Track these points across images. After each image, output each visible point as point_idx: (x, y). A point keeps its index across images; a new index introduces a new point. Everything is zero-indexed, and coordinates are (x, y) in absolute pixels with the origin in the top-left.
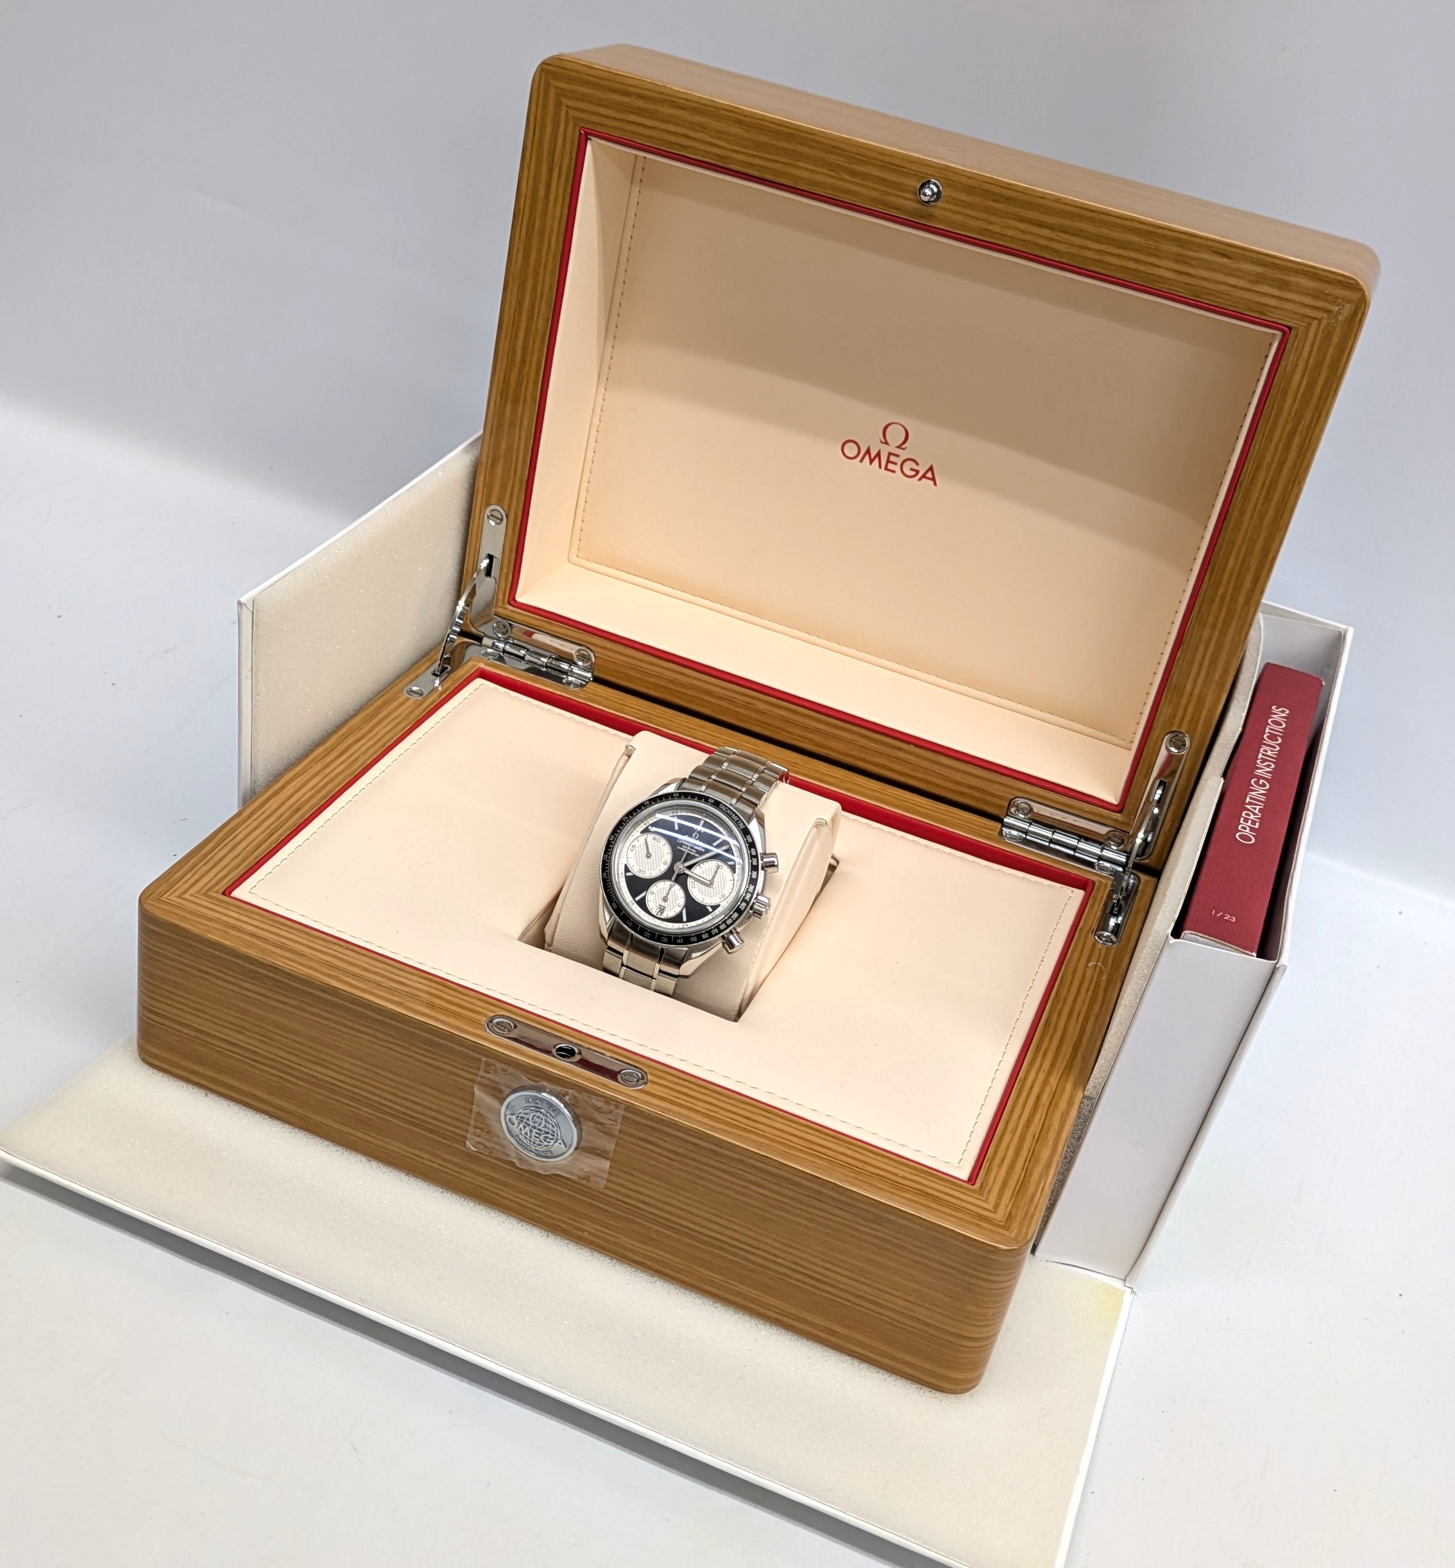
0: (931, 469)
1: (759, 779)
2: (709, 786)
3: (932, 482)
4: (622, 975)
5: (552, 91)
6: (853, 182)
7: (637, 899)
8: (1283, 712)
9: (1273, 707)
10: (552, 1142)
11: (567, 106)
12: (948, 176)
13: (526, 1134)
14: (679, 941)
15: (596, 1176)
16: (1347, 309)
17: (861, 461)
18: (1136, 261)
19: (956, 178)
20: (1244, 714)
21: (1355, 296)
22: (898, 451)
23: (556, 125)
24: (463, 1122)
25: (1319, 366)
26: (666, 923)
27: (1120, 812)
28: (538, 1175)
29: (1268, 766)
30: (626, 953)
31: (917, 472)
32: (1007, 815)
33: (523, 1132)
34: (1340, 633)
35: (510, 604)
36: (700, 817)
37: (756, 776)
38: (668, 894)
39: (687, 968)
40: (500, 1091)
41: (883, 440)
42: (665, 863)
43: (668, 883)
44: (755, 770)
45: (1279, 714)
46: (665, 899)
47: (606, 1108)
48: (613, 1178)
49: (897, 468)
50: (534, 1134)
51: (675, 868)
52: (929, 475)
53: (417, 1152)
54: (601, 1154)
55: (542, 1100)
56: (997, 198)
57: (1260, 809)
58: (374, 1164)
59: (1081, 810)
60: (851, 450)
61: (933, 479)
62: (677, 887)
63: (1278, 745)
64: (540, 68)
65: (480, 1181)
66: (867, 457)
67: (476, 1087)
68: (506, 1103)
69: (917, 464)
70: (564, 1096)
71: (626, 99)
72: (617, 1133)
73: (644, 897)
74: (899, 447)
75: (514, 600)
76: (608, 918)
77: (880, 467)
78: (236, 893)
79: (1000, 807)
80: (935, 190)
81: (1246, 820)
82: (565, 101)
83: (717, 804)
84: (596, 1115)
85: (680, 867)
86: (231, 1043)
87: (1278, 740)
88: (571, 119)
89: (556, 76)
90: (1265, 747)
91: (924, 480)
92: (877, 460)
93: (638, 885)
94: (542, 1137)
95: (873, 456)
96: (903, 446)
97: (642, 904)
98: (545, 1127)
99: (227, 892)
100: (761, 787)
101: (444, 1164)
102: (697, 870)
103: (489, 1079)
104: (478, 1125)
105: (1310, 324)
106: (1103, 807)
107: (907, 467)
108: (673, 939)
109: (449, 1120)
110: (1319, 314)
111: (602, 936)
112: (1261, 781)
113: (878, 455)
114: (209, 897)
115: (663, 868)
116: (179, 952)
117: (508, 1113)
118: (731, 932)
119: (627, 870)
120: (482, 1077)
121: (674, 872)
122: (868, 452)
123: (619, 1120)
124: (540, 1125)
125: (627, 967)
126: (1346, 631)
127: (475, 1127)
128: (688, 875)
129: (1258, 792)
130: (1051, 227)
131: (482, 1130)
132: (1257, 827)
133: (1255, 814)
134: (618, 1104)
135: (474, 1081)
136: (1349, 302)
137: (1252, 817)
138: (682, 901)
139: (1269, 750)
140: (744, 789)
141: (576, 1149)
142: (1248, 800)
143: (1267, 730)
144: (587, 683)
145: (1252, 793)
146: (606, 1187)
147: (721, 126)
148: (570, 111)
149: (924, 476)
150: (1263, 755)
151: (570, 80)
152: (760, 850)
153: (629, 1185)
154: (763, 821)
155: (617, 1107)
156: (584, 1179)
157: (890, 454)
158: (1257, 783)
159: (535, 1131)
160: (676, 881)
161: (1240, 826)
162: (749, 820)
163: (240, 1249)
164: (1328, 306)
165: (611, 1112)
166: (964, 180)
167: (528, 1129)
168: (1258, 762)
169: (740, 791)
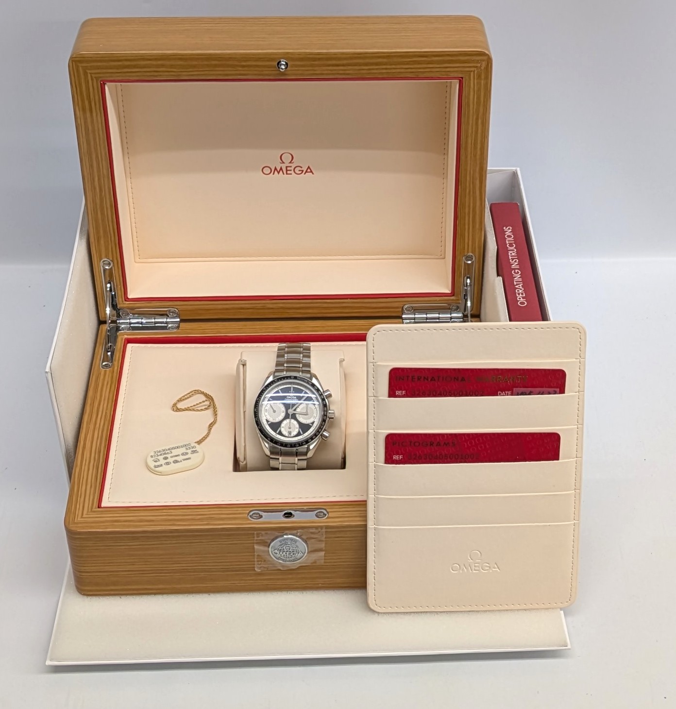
0: (309, 167)
1: (303, 357)
2: (287, 371)
3: (311, 173)
4: (280, 468)
5: (81, 69)
6: (244, 70)
7: (277, 432)
8: (509, 229)
9: (504, 228)
10: (297, 554)
11: (90, 73)
12: (289, 57)
13: (284, 555)
14: (304, 444)
15: (319, 560)
16: (484, 64)
17: (274, 174)
18: (386, 69)
19: (293, 56)
20: (494, 238)
21: (485, 58)
22: (290, 165)
23: (87, 82)
24: (252, 561)
25: (479, 90)
26: (294, 438)
27: (453, 295)
28: (293, 570)
29: (515, 261)
30: (280, 458)
31: (303, 171)
32: (403, 314)
33: (282, 555)
34: (514, 172)
35: (125, 301)
36: (290, 386)
37: (301, 355)
38: (290, 425)
39: (310, 455)
40: (267, 542)
41: (281, 162)
42: (283, 412)
43: (288, 420)
44: (300, 353)
45: (508, 231)
46: (290, 428)
47: (317, 531)
48: (326, 558)
49: (292, 172)
50: (288, 554)
51: (289, 412)
52: (309, 170)
53: (233, 582)
54: (321, 550)
55: (287, 539)
56: (314, 59)
57: (522, 286)
58: (212, 595)
59: (436, 301)
60: (267, 171)
61: (311, 172)
62: (293, 421)
63: (515, 248)
64: (71, 61)
65: (265, 582)
66: (276, 172)
67: (255, 545)
68: (270, 547)
69: (301, 167)
70: (297, 533)
71: (120, 63)
72: (324, 539)
73: (280, 430)
74: (290, 163)
75: (127, 298)
76: (267, 445)
77: (284, 174)
78: (103, 505)
79: (398, 312)
80: (284, 63)
81: (519, 294)
82: (89, 71)
83: (295, 378)
84: (313, 536)
85: (291, 411)
86: (129, 571)
87: (513, 246)
88: (94, 79)
89: (80, 62)
90: (510, 252)
91: (307, 173)
92: (281, 171)
93: (276, 426)
94: (292, 554)
95: (278, 170)
96: (292, 162)
97: (280, 434)
98: (292, 549)
99: (99, 507)
100: (305, 360)
101: (247, 582)
102: (298, 410)
103: (260, 540)
104: (259, 560)
105: (470, 74)
106: (445, 296)
107: (297, 170)
108: (300, 444)
109: (245, 563)
110: (472, 69)
111: (267, 456)
112: (516, 271)
113: (281, 169)
114: (94, 512)
115: (283, 415)
116: (94, 542)
117: (272, 550)
118: (324, 431)
119: (267, 421)
120: (256, 540)
121: (289, 415)
122: (276, 169)
123: (324, 534)
124: (290, 549)
125: (282, 463)
126: (516, 170)
127: (258, 561)
128: (295, 414)
129: (517, 277)
130: (343, 65)
131: (261, 561)
132: (524, 296)
133: (521, 289)
134: (321, 527)
135: (254, 543)
136: (483, 61)
137: (520, 291)
138: (297, 426)
139: (512, 253)
140: (301, 366)
141: (308, 553)
142: (515, 283)
143: (507, 242)
144: (179, 324)
145: (515, 279)
146: (325, 562)
147: (172, 63)
148: (93, 75)
149: (306, 172)
150: (511, 256)
151: (88, 62)
152: (322, 391)
153: (334, 557)
154: (316, 376)
155: (322, 529)
156: (314, 563)
157: (287, 167)
158: (515, 272)
159: (288, 553)
160: (292, 418)
161: (518, 298)
162: (311, 379)
163: (184, 656)
164: (475, 65)
165: (319, 532)
166: (297, 56)
167: (284, 553)
168: (511, 261)
169: (300, 367)
